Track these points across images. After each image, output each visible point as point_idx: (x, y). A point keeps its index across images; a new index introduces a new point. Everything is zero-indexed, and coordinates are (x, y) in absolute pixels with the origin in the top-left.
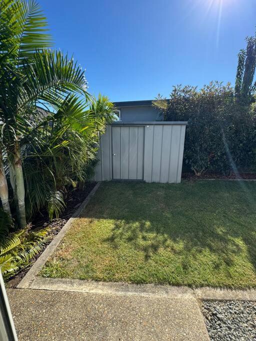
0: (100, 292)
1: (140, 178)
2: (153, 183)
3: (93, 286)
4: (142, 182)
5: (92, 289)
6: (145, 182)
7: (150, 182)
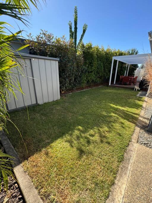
0: (124, 186)
1: (34, 102)
2: (45, 103)
3: (117, 189)
4: (37, 105)
5: (121, 191)
6: (39, 105)
7: (43, 104)
